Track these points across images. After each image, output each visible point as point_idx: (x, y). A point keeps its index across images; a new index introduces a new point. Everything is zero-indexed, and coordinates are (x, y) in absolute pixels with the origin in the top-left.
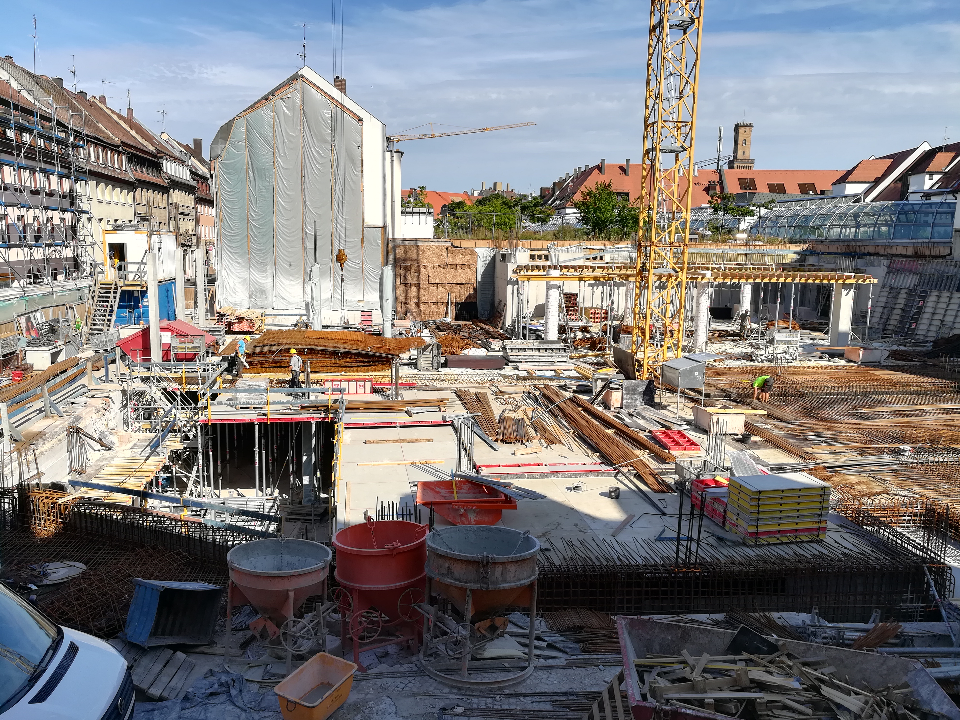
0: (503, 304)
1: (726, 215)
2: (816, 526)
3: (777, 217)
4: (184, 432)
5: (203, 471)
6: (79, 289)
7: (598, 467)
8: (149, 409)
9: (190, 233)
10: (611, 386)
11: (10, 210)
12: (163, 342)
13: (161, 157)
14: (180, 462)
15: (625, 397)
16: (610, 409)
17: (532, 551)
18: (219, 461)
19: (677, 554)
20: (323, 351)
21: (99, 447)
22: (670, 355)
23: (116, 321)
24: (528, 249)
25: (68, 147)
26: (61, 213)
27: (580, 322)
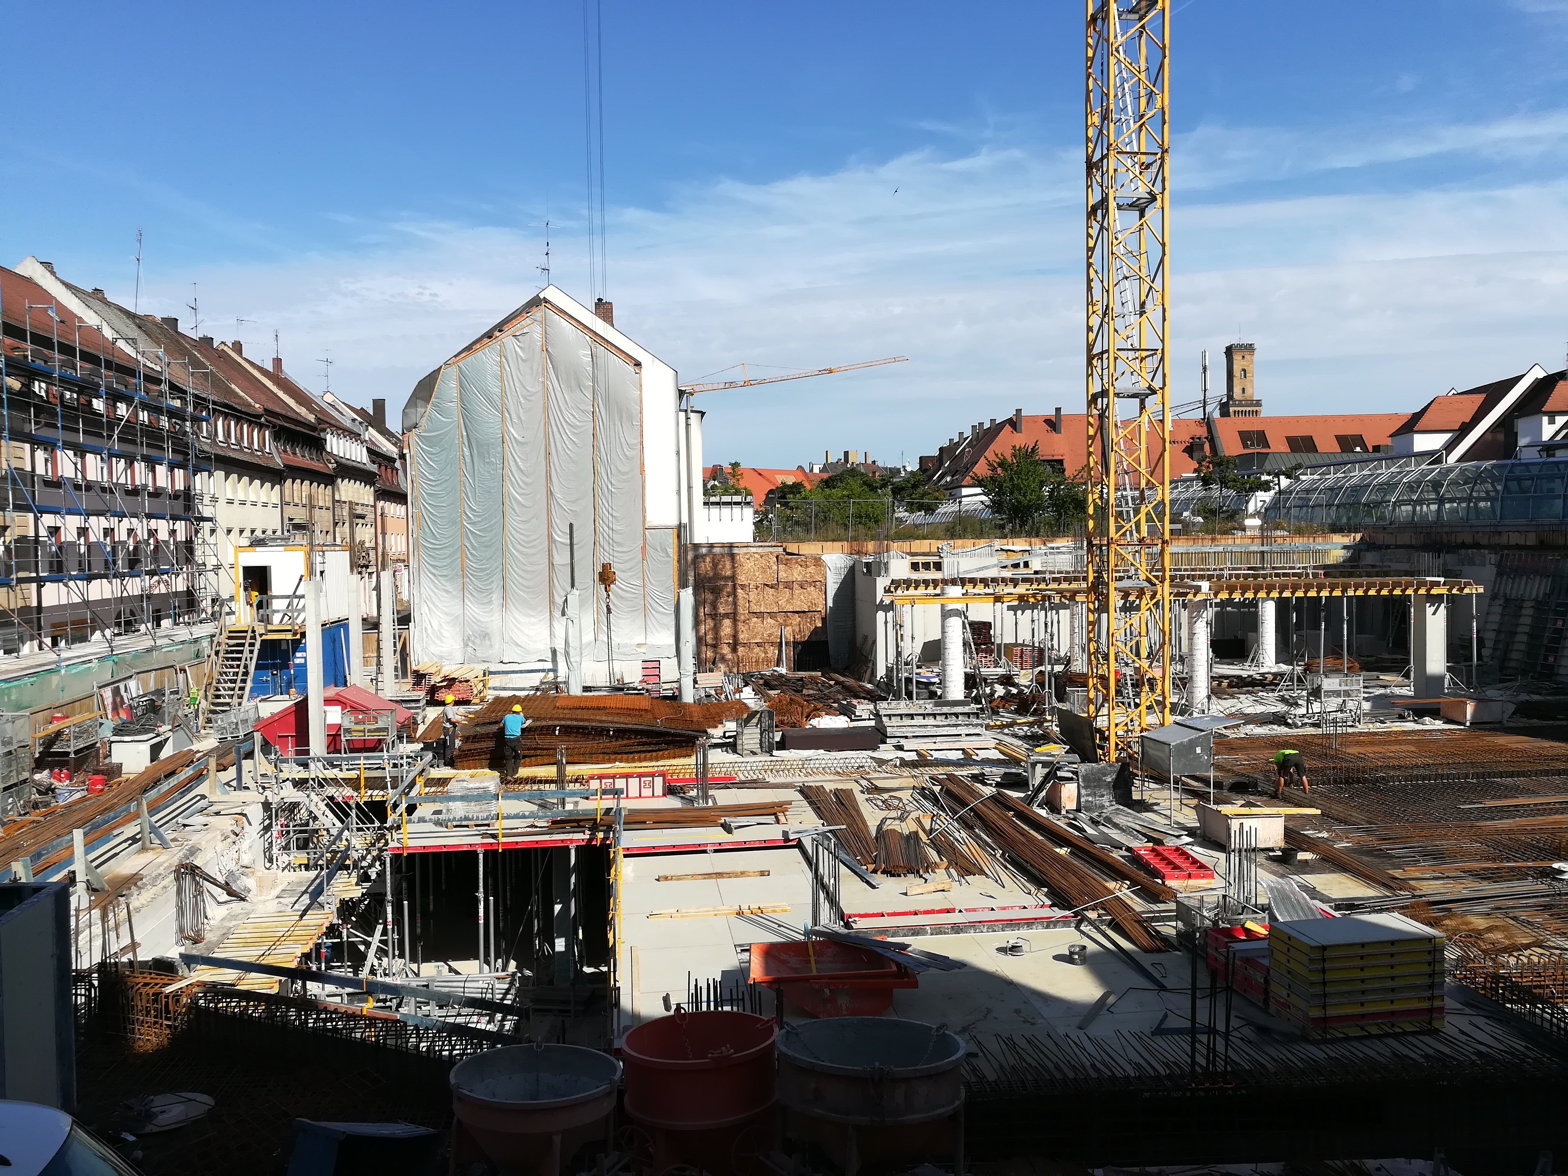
0: (870, 642)
1: (1224, 490)
2: (1425, 1005)
3: (1308, 491)
4: (362, 868)
5: (393, 932)
6: (196, 641)
7: (1047, 912)
8: (305, 832)
9: (367, 545)
10: (1059, 774)
11: (93, 519)
12: (329, 722)
13: (324, 430)
14: (354, 919)
15: (1083, 792)
16: (1059, 813)
17: (953, 1058)
18: (418, 915)
19: (1193, 1057)
20: (586, 728)
21: (224, 897)
22: (1151, 719)
23: (252, 690)
24: (907, 553)
25: (185, 420)
26: (171, 522)
27: (998, 669)
